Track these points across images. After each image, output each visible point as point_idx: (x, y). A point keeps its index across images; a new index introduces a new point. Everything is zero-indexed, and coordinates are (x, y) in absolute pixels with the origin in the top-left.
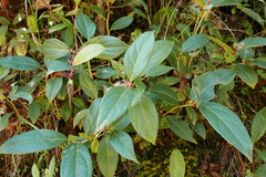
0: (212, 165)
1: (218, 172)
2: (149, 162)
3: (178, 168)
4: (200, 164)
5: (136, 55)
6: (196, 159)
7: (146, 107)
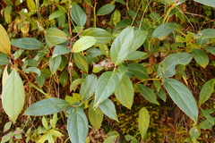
0: (169, 118)
1: (173, 123)
2: (123, 115)
3: (145, 120)
4: (160, 117)
5: (119, 47)
6: (157, 114)
7: (125, 83)
